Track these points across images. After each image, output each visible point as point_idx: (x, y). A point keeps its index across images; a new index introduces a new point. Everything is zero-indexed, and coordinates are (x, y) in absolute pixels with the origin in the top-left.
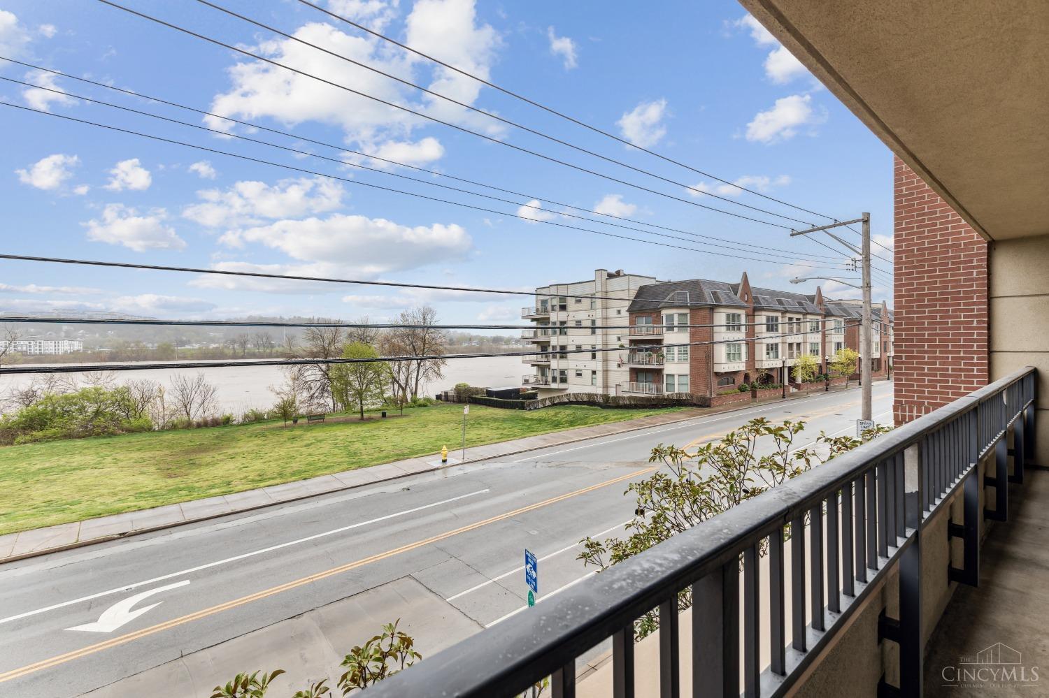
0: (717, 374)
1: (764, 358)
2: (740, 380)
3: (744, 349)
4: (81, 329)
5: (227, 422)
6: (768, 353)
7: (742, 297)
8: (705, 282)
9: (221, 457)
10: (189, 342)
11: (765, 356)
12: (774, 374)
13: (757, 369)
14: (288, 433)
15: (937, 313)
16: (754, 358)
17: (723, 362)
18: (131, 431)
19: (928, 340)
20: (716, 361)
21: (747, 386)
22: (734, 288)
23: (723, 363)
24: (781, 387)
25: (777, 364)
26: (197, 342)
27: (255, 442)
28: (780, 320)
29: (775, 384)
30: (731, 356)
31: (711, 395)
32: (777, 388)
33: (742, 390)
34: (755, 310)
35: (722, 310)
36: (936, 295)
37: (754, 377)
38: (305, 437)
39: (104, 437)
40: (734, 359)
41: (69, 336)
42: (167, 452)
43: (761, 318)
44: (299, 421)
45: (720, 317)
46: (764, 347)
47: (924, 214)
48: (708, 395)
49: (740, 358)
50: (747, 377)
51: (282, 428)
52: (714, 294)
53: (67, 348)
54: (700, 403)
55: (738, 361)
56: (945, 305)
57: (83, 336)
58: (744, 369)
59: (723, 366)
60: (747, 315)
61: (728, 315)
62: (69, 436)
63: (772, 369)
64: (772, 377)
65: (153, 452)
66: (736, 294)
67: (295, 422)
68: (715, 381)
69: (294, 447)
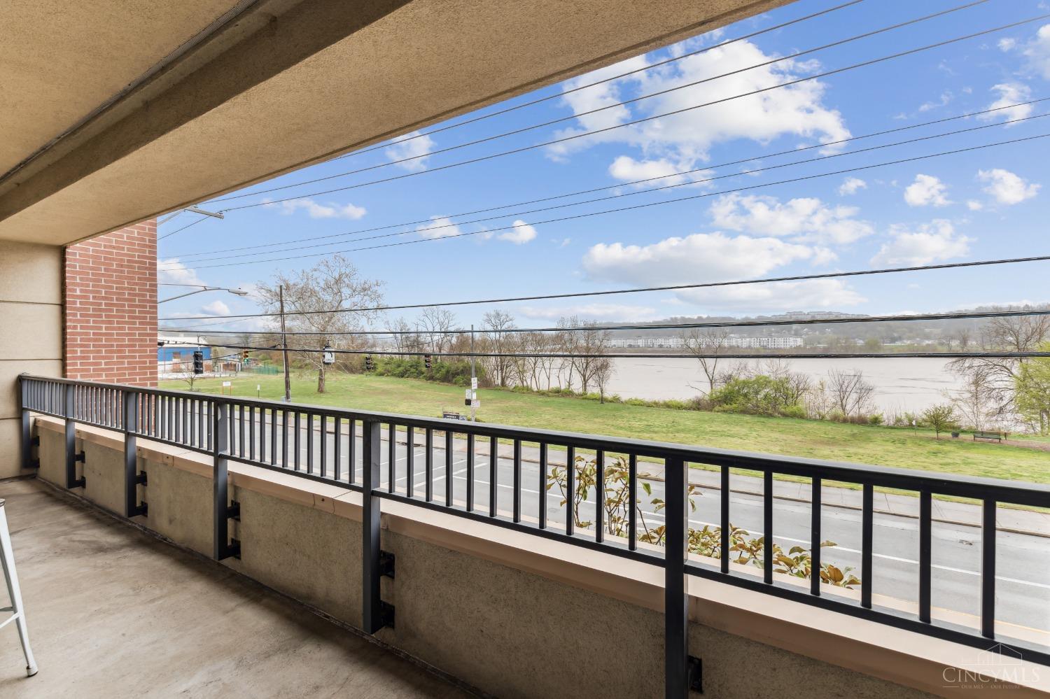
4: (806, 329)
5: (876, 422)
9: (841, 453)
10: (900, 338)
14: (935, 446)
18: (785, 415)
26: (909, 338)
27: (886, 448)
38: (951, 455)
39: (764, 417)
41: (797, 334)
42: (799, 438)
44: (962, 436)
51: (933, 439)
53: (792, 344)
57: (807, 334)
62: (744, 412)
65: (788, 436)
67: (956, 435)
69: (924, 462)
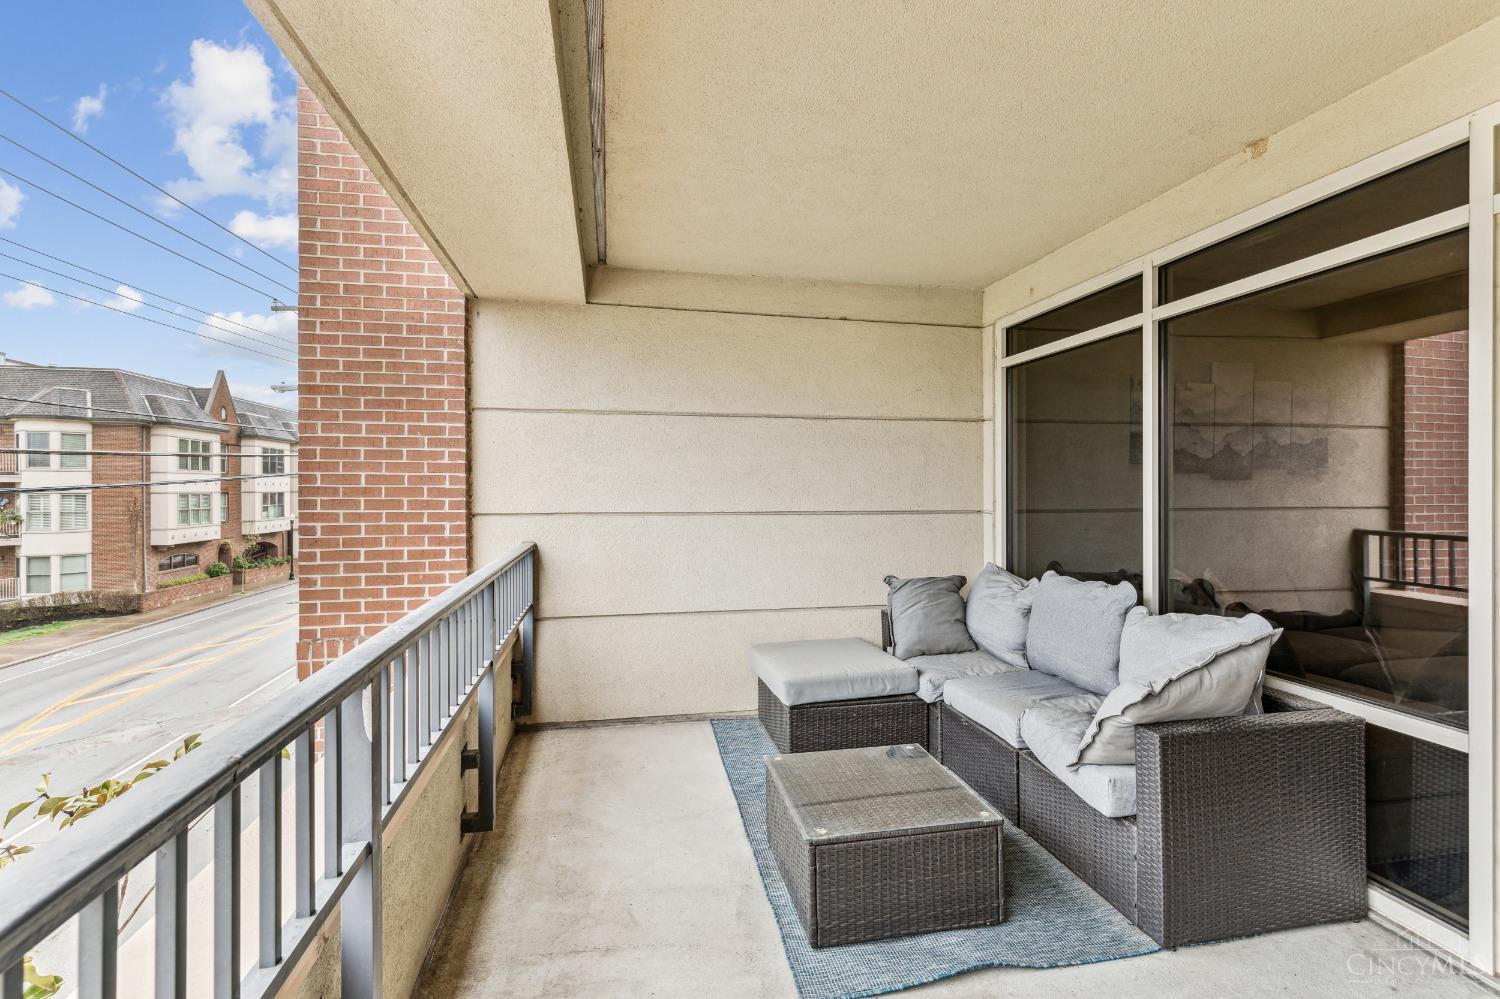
0: (156, 549)
1: (258, 517)
2: (208, 557)
3: (217, 502)
6: (265, 509)
7: (215, 413)
8: (132, 378)
11: (258, 513)
12: (277, 542)
13: (244, 536)
15: (382, 432)
16: (240, 518)
17: (170, 527)
19: (365, 492)
20: (154, 524)
21: (224, 565)
22: (200, 396)
23: (168, 527)
24: (288, 561)
25: (281, 525)
28: (287, 453)
29: (279, 558)
30: (191, 514)
31: (143, 588)
32: (282, 564)
33: (213, 573)
34: (241, 435)
35: (169, 431)
36: (379, 394)
37: (237, 550)
40: (198, 520)
43: (254, 449)
45: (166, 442)
46: (259, 499)
47: (356, 212)
48: (136, 590)
49: (209, 518)
50: (223, 551)
52: (152, 400)
54: (114, 608)
55: (204, 523)
56: (395, 417)
58: (218, 537)
59: (170, 534)
60: (224, 445)
61: (183, 442)
63: (273, 535)
64: (273, 546)
66: (202, 406)
68: (152, 562)
